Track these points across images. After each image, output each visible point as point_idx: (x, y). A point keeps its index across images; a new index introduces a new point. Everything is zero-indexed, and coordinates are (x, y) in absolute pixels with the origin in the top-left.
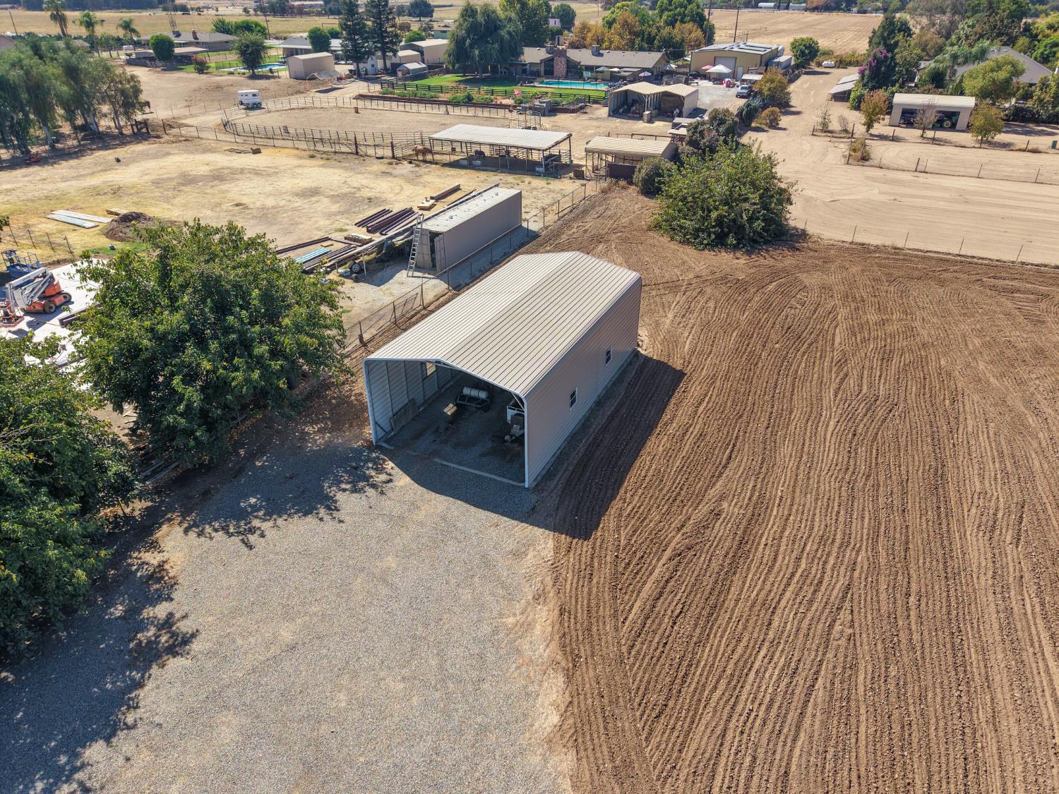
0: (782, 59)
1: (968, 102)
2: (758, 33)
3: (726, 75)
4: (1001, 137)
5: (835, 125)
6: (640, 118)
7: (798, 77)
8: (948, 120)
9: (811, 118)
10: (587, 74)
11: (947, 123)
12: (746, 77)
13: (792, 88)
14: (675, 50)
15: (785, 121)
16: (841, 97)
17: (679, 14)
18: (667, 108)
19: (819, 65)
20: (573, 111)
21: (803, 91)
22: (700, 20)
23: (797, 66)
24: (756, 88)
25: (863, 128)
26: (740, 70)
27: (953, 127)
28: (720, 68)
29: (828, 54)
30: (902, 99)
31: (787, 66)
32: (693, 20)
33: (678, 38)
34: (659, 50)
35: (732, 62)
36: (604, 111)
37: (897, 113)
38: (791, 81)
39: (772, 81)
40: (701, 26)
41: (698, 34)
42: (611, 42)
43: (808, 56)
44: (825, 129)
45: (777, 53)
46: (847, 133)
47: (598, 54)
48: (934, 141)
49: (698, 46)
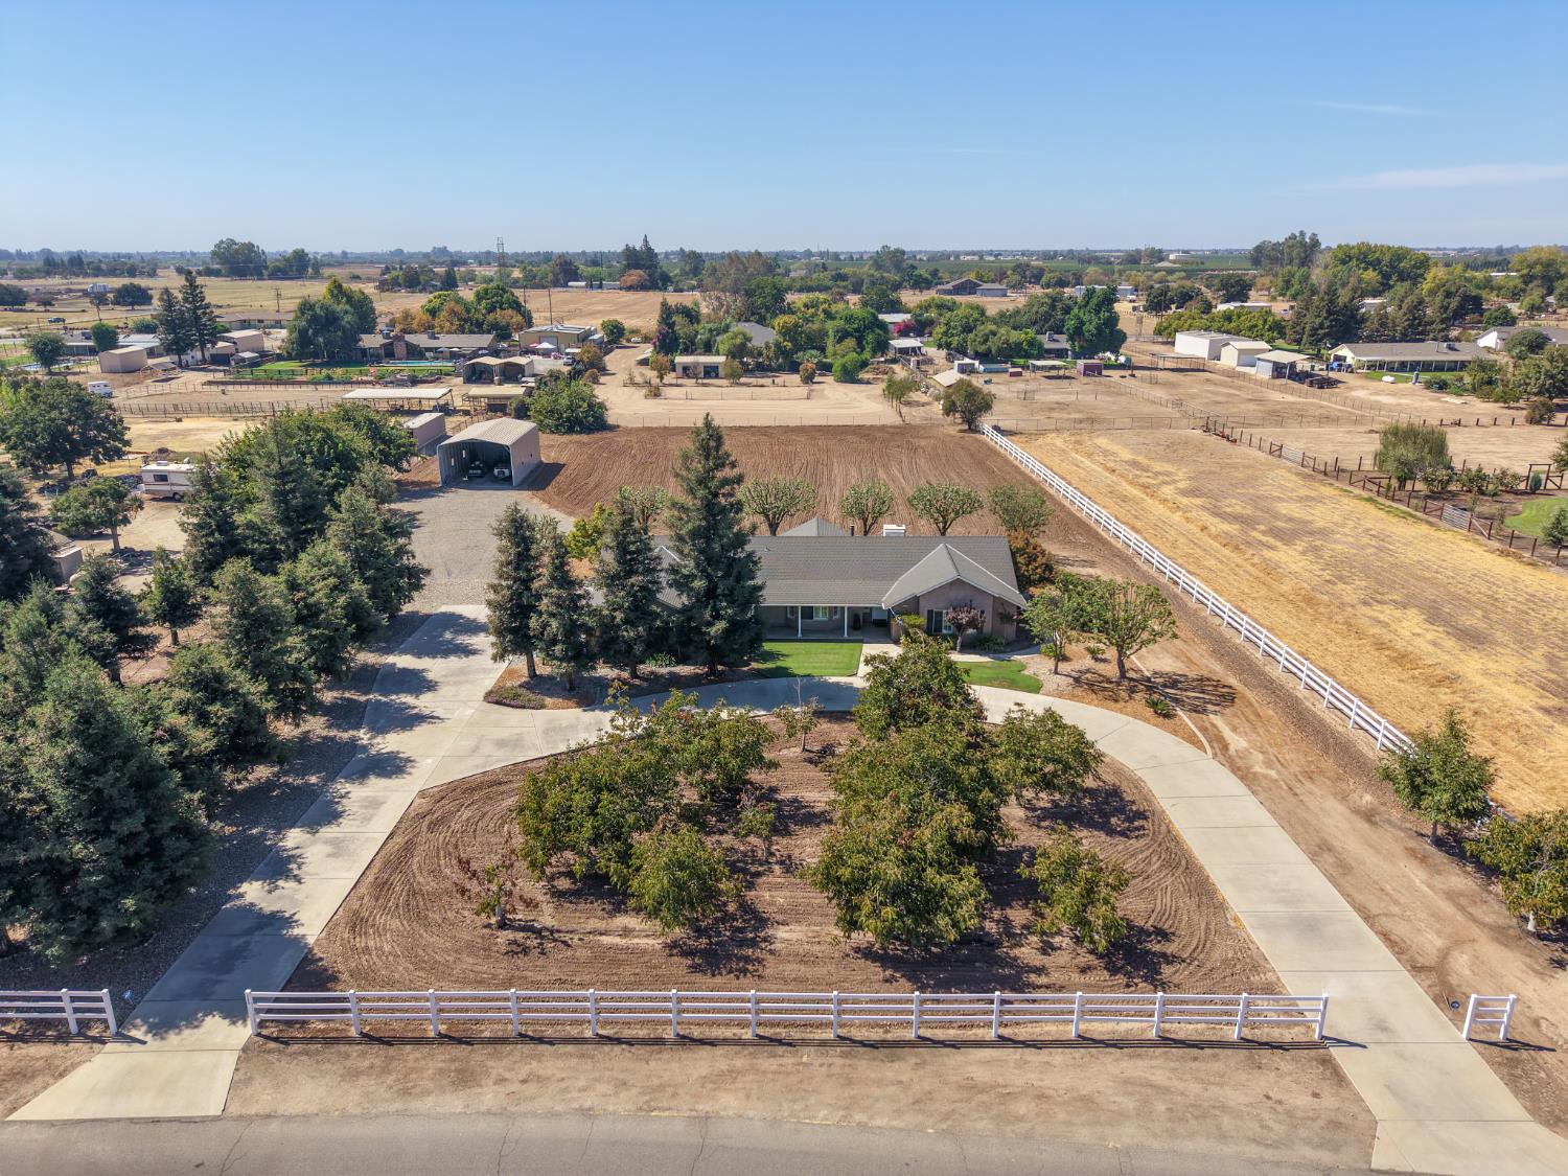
0: (596, 337)
1: (721, 359)
2: (573, 315)
3: (551, 350)
4: (742, 380)
5: (638, 379)
6: (492, 382)
7: (611, 350)
8: (711, 372)
9: (623, 377)
10: (429, 355)
11: (713, 374)
12: (568, 350)
13: (607, 358)
14: (503, 333)
15: (603, 379)
16: (644, 362)
17: (497, 302)
18: (512, 374)
19: (629, 341)
20: (432, 382)
21: (615, 360)
22: (517, 306)
23: (610, 342)
24: (577, 358)
25: (658, 380)
26: (562, 346)
27: (717, 377)
28: (546, 345)
29: (634, 332)
30: (680, 359)
31: (600, 343)
32: (511, 307)
33: (504, 323)
34: (489, 333)
35: (555, 340)
36: (460, 380)
37: (679, 369)
38: (606, 354)
39: (589, 352)
40: (519, 311)
41: (518, 318)
42: (442, 328)
43: (616, 335)
44: (632, 383)
45: (589, 333)
46: (648, 383)
47: (433, 337)
48: (704, 385)
49: (521, 329)
